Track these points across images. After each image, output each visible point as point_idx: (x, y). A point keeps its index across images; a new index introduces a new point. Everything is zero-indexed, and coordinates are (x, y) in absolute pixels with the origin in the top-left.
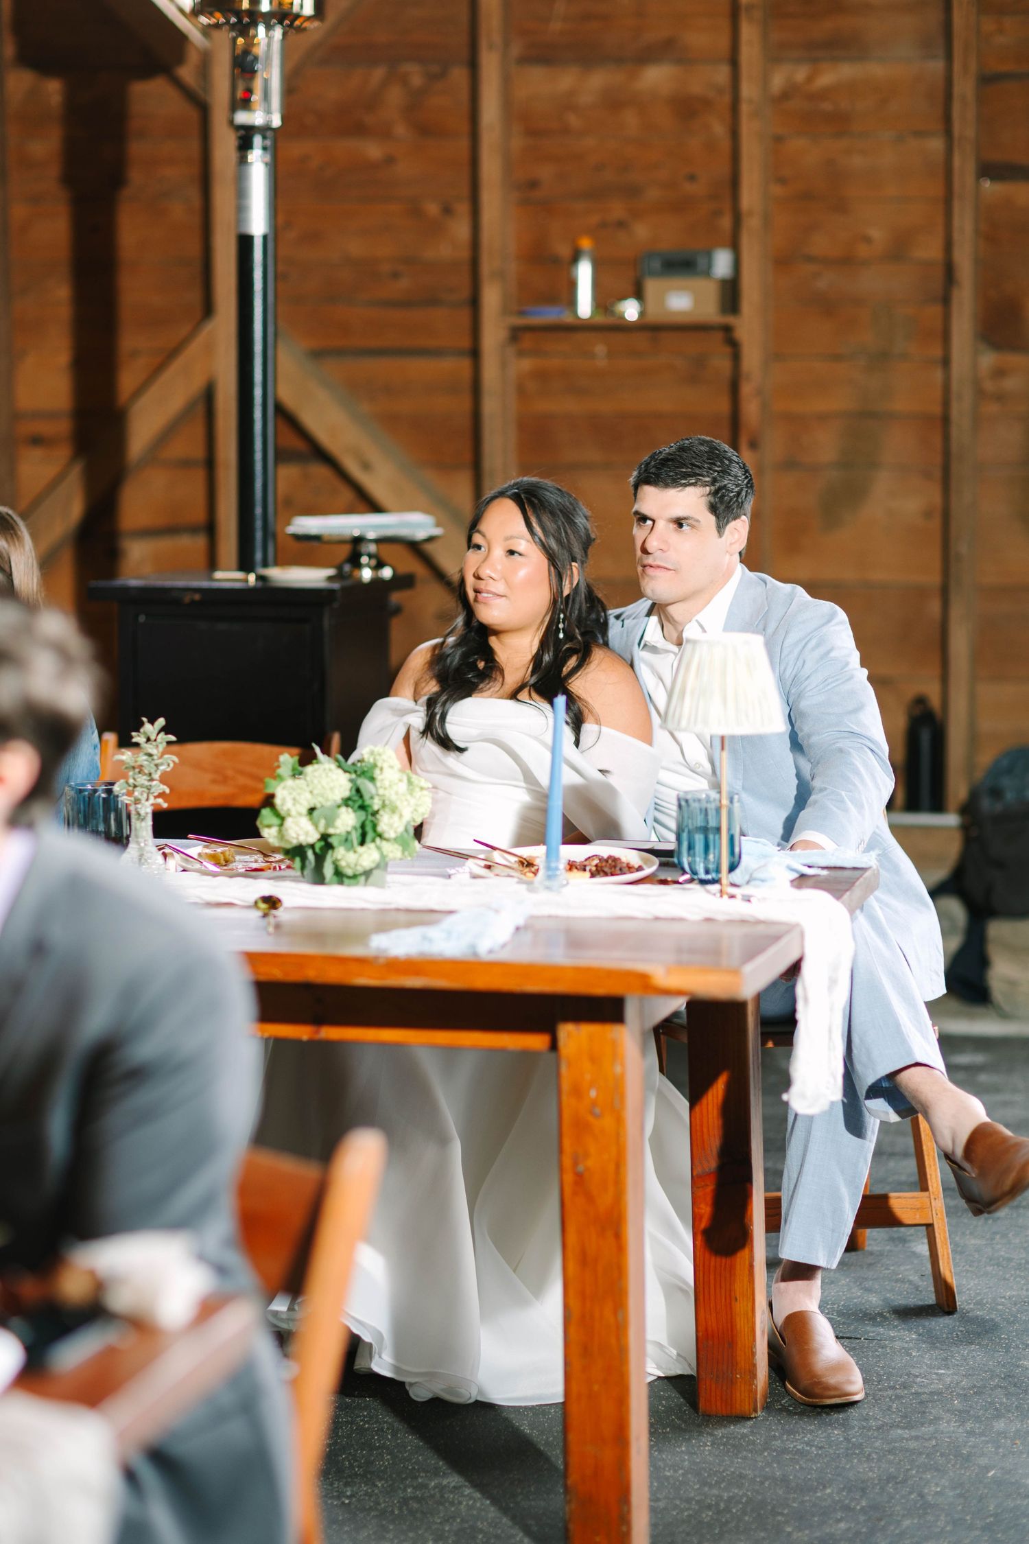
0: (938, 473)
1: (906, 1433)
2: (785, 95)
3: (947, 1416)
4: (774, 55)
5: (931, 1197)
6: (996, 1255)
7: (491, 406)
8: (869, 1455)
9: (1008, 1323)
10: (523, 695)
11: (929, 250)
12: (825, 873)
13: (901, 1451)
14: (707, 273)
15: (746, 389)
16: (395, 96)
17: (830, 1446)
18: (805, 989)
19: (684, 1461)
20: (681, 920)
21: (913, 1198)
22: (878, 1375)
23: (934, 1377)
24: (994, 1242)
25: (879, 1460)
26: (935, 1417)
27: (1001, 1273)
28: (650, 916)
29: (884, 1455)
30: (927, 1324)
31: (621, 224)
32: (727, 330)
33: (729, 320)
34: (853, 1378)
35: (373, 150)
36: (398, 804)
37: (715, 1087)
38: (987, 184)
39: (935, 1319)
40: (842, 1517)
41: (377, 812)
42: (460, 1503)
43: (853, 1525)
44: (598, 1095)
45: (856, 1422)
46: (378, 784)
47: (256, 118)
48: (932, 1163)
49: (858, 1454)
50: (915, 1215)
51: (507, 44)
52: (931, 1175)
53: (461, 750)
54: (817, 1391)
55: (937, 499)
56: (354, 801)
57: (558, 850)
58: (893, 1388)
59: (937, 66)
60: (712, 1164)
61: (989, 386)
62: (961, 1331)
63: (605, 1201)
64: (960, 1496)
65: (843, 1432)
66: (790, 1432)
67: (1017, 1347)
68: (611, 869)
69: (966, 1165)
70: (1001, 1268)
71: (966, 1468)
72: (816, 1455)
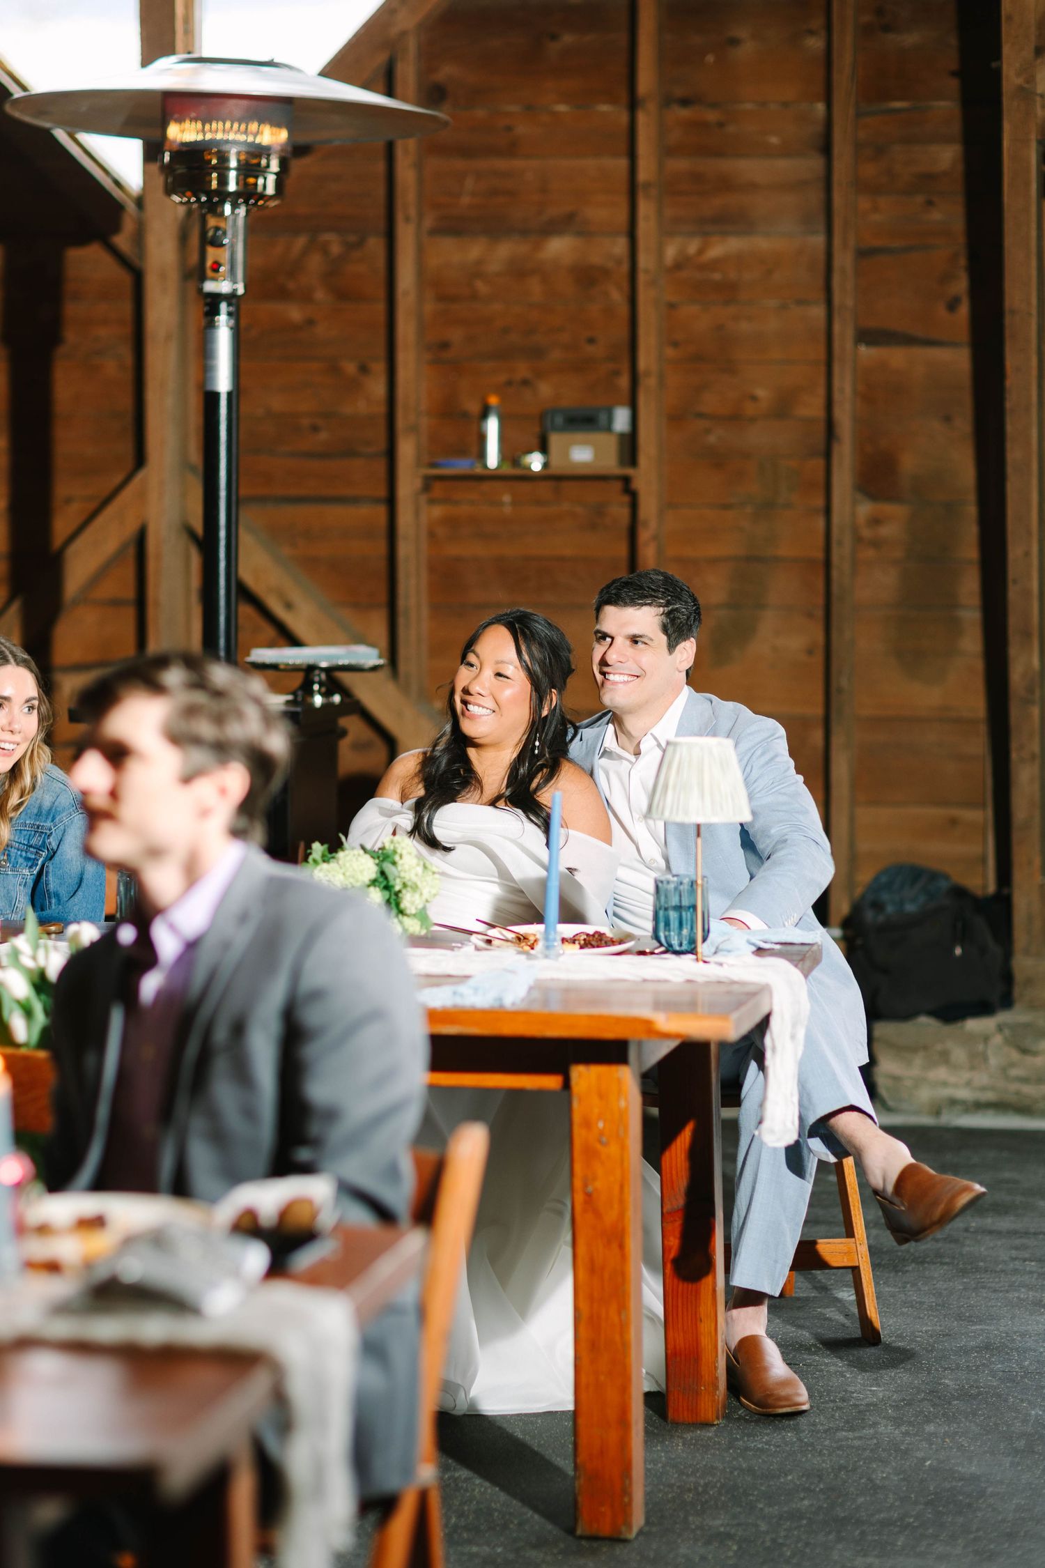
0: (820, 613)
1: (851, 1435)
2: (678, 266)
3: (884, 1422)
4: (668, 230)
5: (857, 1242)
6: (909, 1299)
7: (405, 550)
8: (821, 1451)
9: (928, 1351)
10: (501, 804)
11: (812, 407)
12: (778, 947)
13: (847, 1448)
14: (609, 428)
15: (644, 535)
16: (315, 262)
17: (787, 1445)
18: (773, 1040)
19: (661, 1457)
20: (666, 981)
21: (841, 1243)
22: (819, 1392)
23: (868, 1392)
24: (906, 1289)
25: (830, 1455)
26: (873, 1423)
27: (915, 1313)
28: (639, 979)
29: (834, 1451)
30: (856, 1353)
31: (525, 383)
32: (626, 480)
33: (629, 471)
34: (799, 1391)
35: (295, 313)
36: (419, 884)
37: (683, 1134)
38: (863, 349)
39: (862, 1349)
40: (804, 1496)
41: (400, 891)
42: (474, 1490)
43: (815, 1502)
44: (604, 1126)
45: (805, 1427)
46: (400, 868)
47: (224, 287)
48: (857, 1213)
49: (811, 1451)
50: (843, 1259)
51: (421, 216)
52: (856, 1223)
53: (447, 849)
54: (770, 1401)
55: (820, 637)
56: (380, 883)
57: (555, 929)
58: (834, 1401)
59: (819, 240)
60: (680, 1201)
61: (866, 533)
62: (886, 1358)
63: (610, 1216)
64: (904, 1479)
65: (796, 1434)
66: (749, 1435)
67: (937, 1370)
68: (597, 942)
69: (896, 1200)
70: (915, 1309)
71: (906, 1459)
72: (775, 1452)
